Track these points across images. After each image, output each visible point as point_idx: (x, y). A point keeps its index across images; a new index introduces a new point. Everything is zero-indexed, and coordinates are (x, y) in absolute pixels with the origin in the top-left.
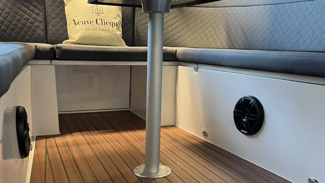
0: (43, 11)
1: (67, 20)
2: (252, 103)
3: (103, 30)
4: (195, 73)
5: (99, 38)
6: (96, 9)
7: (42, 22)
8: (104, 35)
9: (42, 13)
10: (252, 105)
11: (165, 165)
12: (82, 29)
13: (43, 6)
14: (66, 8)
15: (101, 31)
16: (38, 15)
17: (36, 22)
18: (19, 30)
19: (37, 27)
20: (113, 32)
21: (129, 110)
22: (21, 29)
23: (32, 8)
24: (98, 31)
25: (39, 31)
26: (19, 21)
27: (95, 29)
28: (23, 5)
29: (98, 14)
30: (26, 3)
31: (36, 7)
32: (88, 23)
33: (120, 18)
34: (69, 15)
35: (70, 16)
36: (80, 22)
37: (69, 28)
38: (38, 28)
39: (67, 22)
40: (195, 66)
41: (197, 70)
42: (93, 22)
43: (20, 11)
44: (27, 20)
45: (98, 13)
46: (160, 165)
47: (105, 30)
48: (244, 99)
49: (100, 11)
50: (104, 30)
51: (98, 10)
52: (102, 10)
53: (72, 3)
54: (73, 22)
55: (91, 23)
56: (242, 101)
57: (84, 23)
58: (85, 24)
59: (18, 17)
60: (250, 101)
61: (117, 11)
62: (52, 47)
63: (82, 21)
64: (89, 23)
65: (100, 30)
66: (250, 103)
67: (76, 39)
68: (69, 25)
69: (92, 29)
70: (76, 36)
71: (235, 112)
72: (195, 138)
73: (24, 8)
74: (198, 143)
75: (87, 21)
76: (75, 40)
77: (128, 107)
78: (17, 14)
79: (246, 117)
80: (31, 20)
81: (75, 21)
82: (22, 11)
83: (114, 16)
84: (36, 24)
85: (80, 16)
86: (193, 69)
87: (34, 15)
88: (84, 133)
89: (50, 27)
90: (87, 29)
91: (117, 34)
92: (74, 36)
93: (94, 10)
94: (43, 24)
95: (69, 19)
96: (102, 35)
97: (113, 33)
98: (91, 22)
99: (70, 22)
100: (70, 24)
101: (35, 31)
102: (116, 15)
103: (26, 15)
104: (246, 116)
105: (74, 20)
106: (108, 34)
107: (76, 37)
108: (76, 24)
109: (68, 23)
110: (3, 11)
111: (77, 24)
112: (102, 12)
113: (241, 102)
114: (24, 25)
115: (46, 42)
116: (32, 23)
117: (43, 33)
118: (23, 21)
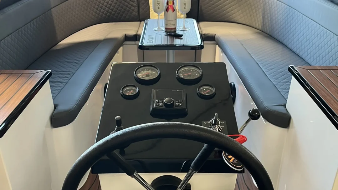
7: (136, 6)
17: (132, 7)
19: (133, 10)
22: (123, 12)
25: (134, 13)
26: (122, 7)
44: (127, 6)
59: (121, 5)
80: (129, 6)
84: (133, 8)
89: (141, 10)
94: (137, 8)
99: (151, 9)
101: (131, 13)
114: (125, 9)
115: (138, 19)
116: (130, 8)
117: (137, 14)
118: (124, 7)
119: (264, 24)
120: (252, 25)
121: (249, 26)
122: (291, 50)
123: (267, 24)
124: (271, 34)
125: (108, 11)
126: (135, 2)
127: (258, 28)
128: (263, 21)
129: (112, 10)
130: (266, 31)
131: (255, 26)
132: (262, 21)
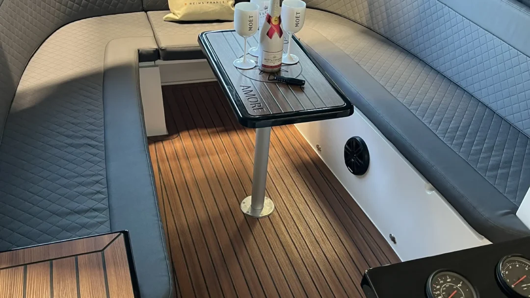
3: (211, 3)
5: (206, 13)
8: (213, 9)
11: (271, 199)
12: (186, 4)
15: (209, 5)
20: (224, 4)
24: (205, 4)
27: (201, 3)
46: (265, 197)
47: (214, 3)
50: (213, 2)
65: (207, 3)
69: (198, 3)
70: (180, 12)
72: (308, 150)
74: (310, 161)
88: (191, 132)
90: (192, 4)
91: (228, 7)
92: (176, 12)
96: (210, 10)
106: (217, 8)
107: (179, 14)
115: (140, 8)
119: (372, 18)
120: (346, 15)
121: (340, 15)
122: (438, 72)
123: (379, 17)
124: (387, 35)
127: (359, 21)
128: (371, 11)
130: (377, 29)
131: (353, 18)
132: (367, 10)
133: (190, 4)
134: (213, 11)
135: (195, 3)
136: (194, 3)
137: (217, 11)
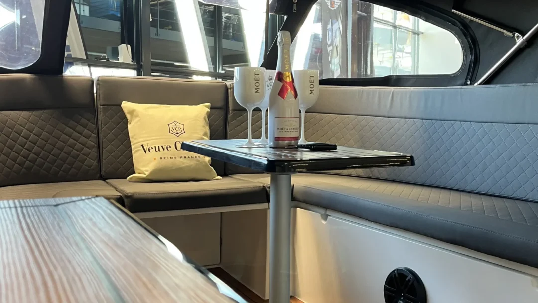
0: (94, 131)
1: (132, 144)
2: (409, 280)
3: (185, 158)
4: (324, 222)
5: (180, 169)
6: (174, 127)
7: (94, 147)
8: (187, 165)
9: (93, 134)
10: (410, 283)
12: (155, 159)
13: (94, 124)
14: (129, 126)
15: (182, 160)
16: (88, 137)
17: (85, 148)
18: (60, 162)
19: (87, 155)
21: (220, 268)
22: (65, 160)
23: (79, 128)
24: (178, 159)
25: (89, 161)
26: (61, 149)
27: (174, 158)
28: (67, 125)
29: (178, 135)
30: (71, 122)
31: (85, 126)
32: (164, 149)
33: (207, 137)
34: (135, 137)
35: (136, 139)
36: (152, 148)
37: (135, 156)
38: (87, 157)
39: (132, 147)
40: (323, 211)
41: (325, 217)
42: (170, 147)
43: (63, 135)
44: (72, 146)
45: (177, 133)
47: (189, 157)
48: (399, 272)
49: (181, 130)
50: (187, 157)
51: (177, 129)
52: (182, 128)
53: (139, 120)
54: (142, 148)
55: (169, 148)
56: (395, 274)
57: (157, 150)
58: (159, 150)
59: (60, 143)
60: (407, 277)
61: (204, 126)
62: (119, 197)
63: (155, 147)
64: (166, 149)
65: (181, 158)
66: (407, 279)
67: (147, 173)
68: (135, 153)
69: (169, 158)
70: (147, 169)
71: (385, 289)
73: (68, 130)
75: (162, 146)
76: (145, 174)
77: (219, 262)
78: (59, 139)
79: (402, 298)
80: (78, 145)
81: (145, 147)
82: (65, 134)
83: (199, 136)
85: (152, 139)
86: (320, 216)
87: (82, 139)
89: (105, 154)
90: (163, 159)
91: (205, 162)
92: (143, 169)
93: (171, 129)
94: (95, 149)
95: (134, 144)
96: (184, 166)
97: (199, 161)
98: (169, 146)
99: (136, 147)
100: (137, 151)
101: (83, 162)
102: (203, 133)
103: (70, 139)
104: (402, 296)
105: (142, 145)
106: (191, 164)
107: (147, 171)
108: (145, 152)
109: (134, 149)
110: (32, 132)
111: (148, 151)
112: (183, 131)
113: (393, 277)
114: (69, 154)
115: (98, 175)
116: (80, 150)
117: (95, 163)
118: (67, 149)
125: (26, 158)
126: (90, 138)
129: (37, 154)
133: (161, 159)
134: (187, 166)
135: (166, 158)
136: (164, 158)
137: (192, 167)
